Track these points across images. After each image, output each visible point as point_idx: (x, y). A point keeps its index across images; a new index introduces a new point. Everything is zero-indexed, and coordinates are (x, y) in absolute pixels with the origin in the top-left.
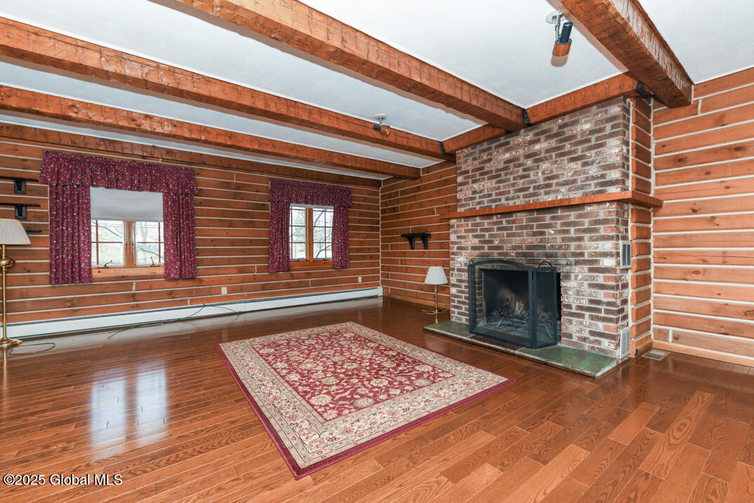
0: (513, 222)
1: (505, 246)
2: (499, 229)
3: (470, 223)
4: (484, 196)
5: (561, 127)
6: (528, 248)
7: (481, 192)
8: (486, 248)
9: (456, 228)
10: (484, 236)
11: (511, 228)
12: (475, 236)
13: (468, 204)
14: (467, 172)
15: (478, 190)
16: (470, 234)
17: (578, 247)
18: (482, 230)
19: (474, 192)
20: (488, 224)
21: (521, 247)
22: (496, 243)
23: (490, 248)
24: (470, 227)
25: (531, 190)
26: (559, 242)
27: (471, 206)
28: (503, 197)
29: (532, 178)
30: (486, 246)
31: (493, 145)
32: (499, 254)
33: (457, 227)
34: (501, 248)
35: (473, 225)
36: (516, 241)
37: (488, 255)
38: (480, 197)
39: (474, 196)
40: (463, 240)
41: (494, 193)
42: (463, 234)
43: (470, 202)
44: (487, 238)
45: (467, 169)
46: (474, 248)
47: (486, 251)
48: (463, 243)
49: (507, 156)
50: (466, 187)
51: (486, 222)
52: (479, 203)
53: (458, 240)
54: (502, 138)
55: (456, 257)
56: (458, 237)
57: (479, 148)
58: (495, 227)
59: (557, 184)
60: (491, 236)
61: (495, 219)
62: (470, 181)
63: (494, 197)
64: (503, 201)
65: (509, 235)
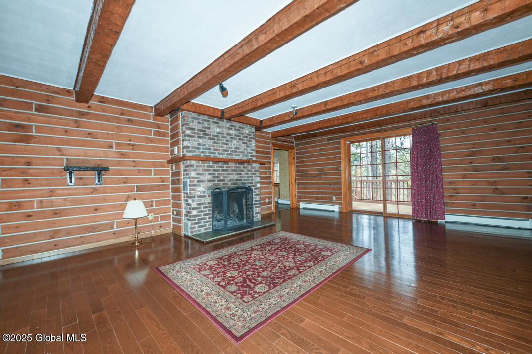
0: (229, 167)
1: (226, 180)
2: (223, 170)
3: (205, 165)
4: (206, 149)
5: (240, 127)
6: (236, 180)
7: (204, 145)
8: (216, 181)
9: (195, 168)
10: (214, 174)
11: (228, 170)
12: (209, 174)
13: (195, 152)
14: (194, 129)
15: (202, 144)
16: (206, 172)
17: (252, 180)
18: (214, 170)
19: (199, 145)
20: (217, 167)
21: (233, 180)
22: (222, 178)
23: (218, 181)
24: (205, 168)
25: (229, 152)
26: (246, 178)
27: (197, 153)
28: (217, 152)
29: (230, 146)
30: (216, 180)
31: (211, 120)
32: (223, 184)
33: (196, 166)
34: (224, 181)
35: (208, 166)
36: (231, 177)
37: (218, 185)
38: (203, 149)
39: (199, 147)
40: (201, 176)
41: (212, 148)
42: (201, 172)
43: (197, 150)
44: (217, 175)
45: (193, 127)
46: (209, 181)
47: (216, 183)
48: (202, 178)
49: (218, 130)
50: (193, 139)
51: (216, 165)
52: (203, 152)
53: (198, 176)
54: (216, 119)
55: (196, 188)
56: (197, 174)
57: (201, 117)
58: (221, 169)
59: (239, 152)
60: (219, 174)
61: (220, 164)
62: (196, 136)
63: (212, 151)
64: (217, 155)
65: (228, 174)
